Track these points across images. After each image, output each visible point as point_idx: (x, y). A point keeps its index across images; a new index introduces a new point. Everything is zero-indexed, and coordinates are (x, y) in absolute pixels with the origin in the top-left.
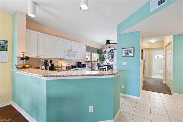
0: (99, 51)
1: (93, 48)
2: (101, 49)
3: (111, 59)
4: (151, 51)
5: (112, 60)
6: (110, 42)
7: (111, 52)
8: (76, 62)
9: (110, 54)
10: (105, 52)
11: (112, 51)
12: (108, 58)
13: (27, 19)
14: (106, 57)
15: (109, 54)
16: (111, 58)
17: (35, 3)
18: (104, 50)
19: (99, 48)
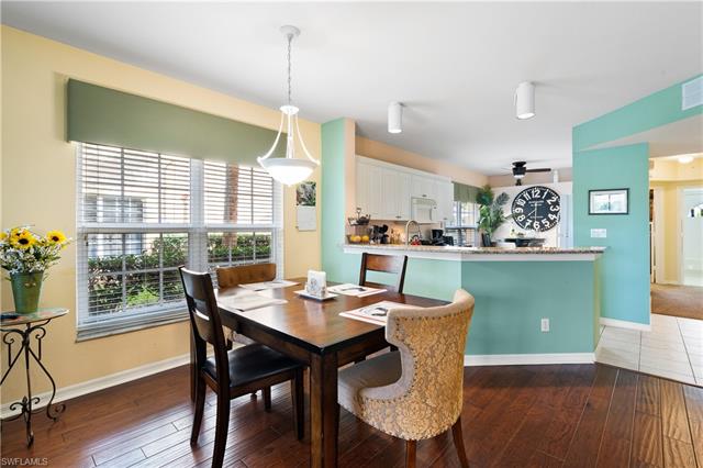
0: (483, 197)
1: (467, 186)
2: (488, 187)
3: (525, 221)
4: (678, 190)
5: (527, 224)
6: (528, 167)
7: (524, 199)
8: (428, 231)
9: (522, 203)
10: (504, 198)
11: (526, 195)
12: (515, 216)
13: (356, 134)
14: (506, 215)
15: (515, 205)
16: (523, 217)
17: (402, 104)
18: (497, 192)
19: (480, 184)
